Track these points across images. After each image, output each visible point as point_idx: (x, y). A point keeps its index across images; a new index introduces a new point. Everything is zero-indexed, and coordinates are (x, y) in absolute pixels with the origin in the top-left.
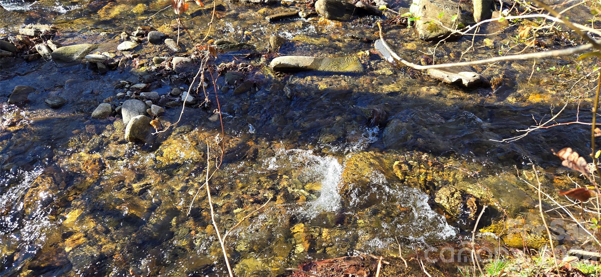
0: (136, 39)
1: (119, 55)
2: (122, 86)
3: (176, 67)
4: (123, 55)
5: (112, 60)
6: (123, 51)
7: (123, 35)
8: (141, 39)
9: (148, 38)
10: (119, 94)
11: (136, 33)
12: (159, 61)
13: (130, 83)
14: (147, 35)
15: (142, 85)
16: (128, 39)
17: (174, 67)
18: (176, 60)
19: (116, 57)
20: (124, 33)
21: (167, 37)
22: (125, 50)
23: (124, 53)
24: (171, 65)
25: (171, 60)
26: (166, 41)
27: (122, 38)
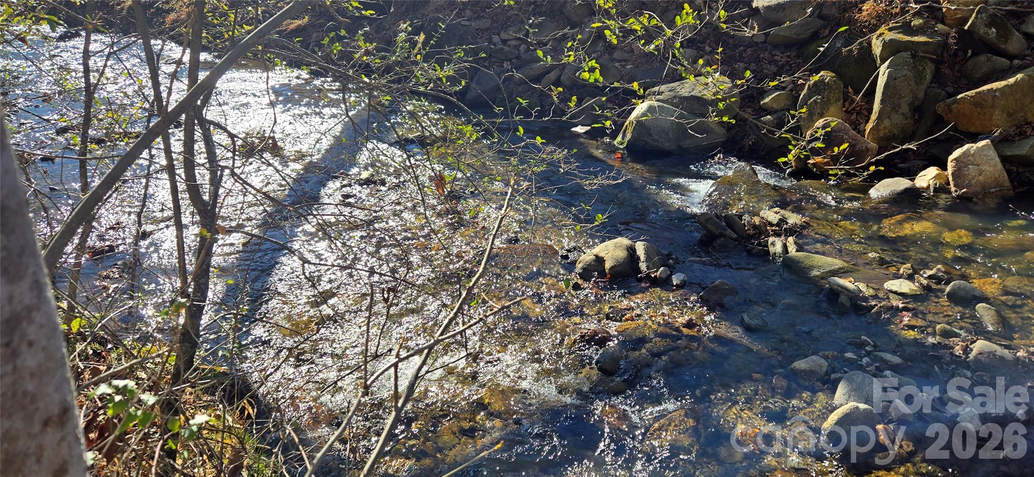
0: (925, 282)
1: (881, 295)
2: (862, 345)
3: (976, 357)
4: (888, 298)
5: (866, 299)
6: (891, 291)
7: (905, 269)
8: (934, 286)
9: (948, 289)
10: (849, 355)
11: (930, 272)
12: (946, 334)
13: (875, 346)
14: (947, 284)
15: (896, 360)
16: (910, 278)
17: (972, 356)
18: (980, 345)
19: (875, 297)
20: (909, 265)
21: (985, 300)
22: (895, 293)
23: (891, 296)
24: (966, 350)
25: (973, 342)
26: (980, 306)
27: (901, 271)
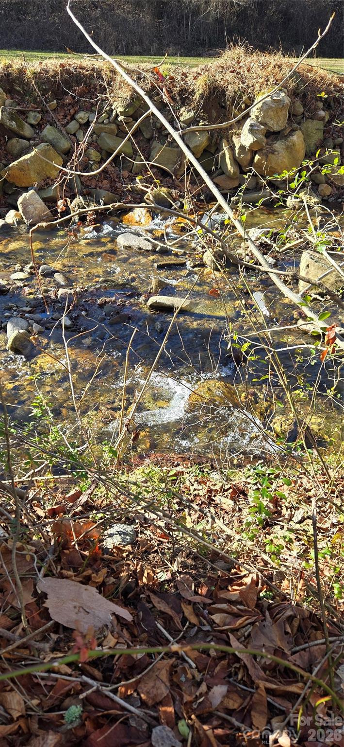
0: (29, 271)
1: (11, 283)
2: (10, 309)
3: (60, 297)
4: (15, 283)
5: (4, 286)
6: (15, 280)
7: (18, 267)
8: (34, 272)
9: (40, 271)
10: (7, 314)
11: (29, 266)
12: (46, 291)
13: (17, 307)
14: (39, 269)
15: (28, 309)
16: (22, 270)
17: (59, 297)
18: (61, 291)
19: (8, 284)
20: (18, 265)
21: (57, 272)
22: (17, 280)
23: (16, 281)
24: (56, 295)
25: (57, 291)
26: (56, 275)
27: (16, 269)
